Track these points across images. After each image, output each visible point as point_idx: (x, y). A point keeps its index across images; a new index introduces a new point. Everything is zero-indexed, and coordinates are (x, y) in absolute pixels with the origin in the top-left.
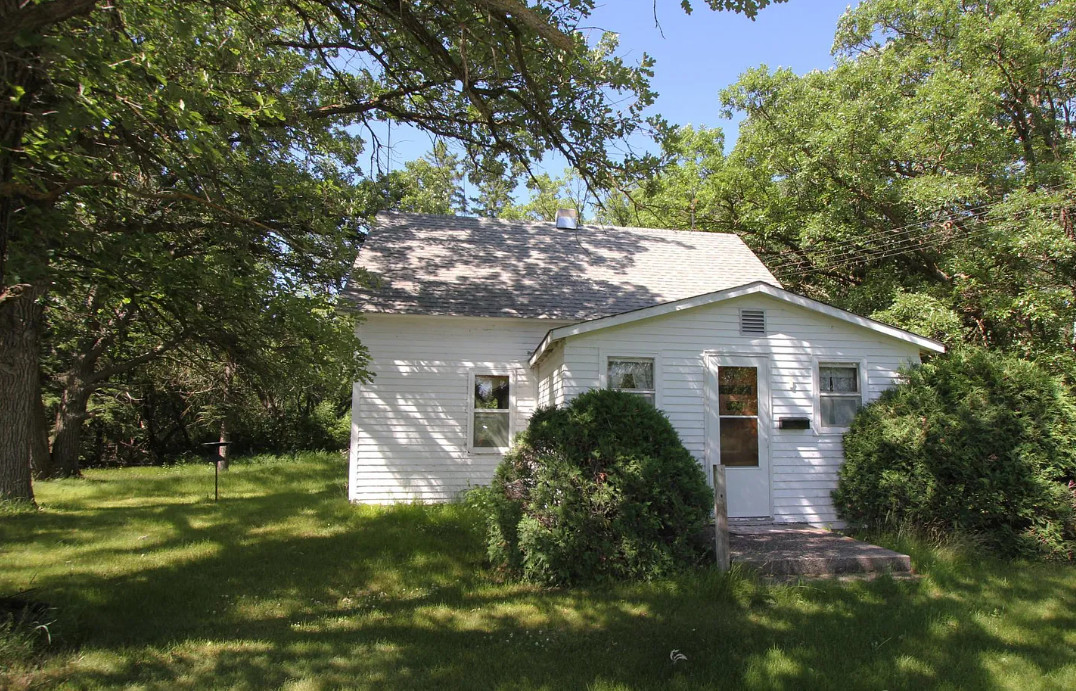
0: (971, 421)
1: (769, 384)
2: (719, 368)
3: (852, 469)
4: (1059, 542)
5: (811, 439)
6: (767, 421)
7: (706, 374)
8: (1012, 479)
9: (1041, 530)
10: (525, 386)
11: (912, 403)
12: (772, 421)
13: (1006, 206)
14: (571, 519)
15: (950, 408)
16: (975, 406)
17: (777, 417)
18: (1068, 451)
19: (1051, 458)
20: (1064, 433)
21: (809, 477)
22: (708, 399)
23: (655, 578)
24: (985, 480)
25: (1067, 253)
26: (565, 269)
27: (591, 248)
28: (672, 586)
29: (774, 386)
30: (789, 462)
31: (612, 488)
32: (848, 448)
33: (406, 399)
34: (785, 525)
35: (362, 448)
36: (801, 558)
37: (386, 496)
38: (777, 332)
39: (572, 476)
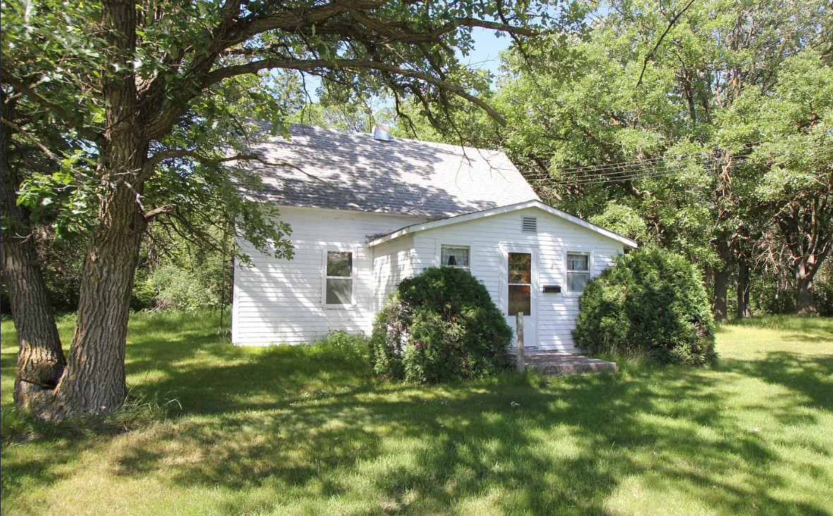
0: (650, 289)
1: (537, 266)
2: (509, 253)
3: (584, 316)
4: (689, 354)
5: (561, 299)
6: (535, 286)
7: (500, 257)
8: (668, 321)
9: (681, 348)
10: (363, 260)
11: (618, 277)
12: (539, 287)
13: (676, 150)
14: (437, 344)
15: (639, 282)
16: (652, 280)
17: (542, 285)
18: (696, 306)
19: (688, 310)
20: (695, 296)
21: (559, 322)
22: (502, 273)
23: (485, 376)
24: (655, 322)
25: (707, 185)
26: (386, 173)
27: (403, 158)
28: (495, 380)
29: (541, 266)
30: (548, 313)
31: (459, 326)
32: (582, 305)
33: (275, 268)
34: (545, 351)
35: (242, 304)
36: (561, 365)
37: (262, 340)
38: (543, 232)
39: (436, 319)
